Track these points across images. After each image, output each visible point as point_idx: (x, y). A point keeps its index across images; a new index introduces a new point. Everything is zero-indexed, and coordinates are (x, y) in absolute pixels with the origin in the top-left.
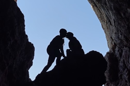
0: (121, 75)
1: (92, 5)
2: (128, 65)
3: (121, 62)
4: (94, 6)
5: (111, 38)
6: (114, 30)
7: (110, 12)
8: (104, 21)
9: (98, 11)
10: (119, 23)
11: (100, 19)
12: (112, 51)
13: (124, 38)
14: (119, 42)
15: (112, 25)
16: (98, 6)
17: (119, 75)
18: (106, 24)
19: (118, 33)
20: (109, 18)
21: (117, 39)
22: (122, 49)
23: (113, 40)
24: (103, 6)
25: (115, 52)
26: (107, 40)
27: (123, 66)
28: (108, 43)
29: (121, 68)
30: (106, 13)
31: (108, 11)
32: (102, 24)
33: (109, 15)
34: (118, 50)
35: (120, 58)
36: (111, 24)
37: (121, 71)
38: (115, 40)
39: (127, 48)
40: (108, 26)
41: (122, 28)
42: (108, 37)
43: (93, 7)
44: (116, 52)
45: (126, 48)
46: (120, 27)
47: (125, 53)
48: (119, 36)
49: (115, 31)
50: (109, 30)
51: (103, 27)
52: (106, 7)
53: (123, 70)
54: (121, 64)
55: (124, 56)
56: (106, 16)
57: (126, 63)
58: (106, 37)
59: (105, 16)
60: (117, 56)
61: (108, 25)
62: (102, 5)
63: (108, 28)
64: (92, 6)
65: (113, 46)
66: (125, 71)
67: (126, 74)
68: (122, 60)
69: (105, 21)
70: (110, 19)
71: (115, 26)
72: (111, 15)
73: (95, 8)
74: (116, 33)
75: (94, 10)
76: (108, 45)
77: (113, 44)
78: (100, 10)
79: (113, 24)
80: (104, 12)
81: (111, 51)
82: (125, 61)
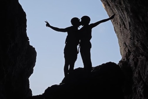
0: (135, 89)
1: (104, 3)
2: (143, 77)
3: (135, 73)
4: (107, 5)
5: (125, 43)
6: (128, 35)
7: (125, 13)
8: (117, 24)
9: (111, 11)
10: (136, 28)
11: (113, 21)
12: (126, 60)
13: (141, 46)
14: (134, 49)
15: (126, 29)
16: (111, 5)
17: (133, 88)
18: (119, 26)
19: (134, 39)
20: (123, 20)
21: (132, 45)
22: (138, 57)
23: (127, 46)
24: (117, 6)
25: (129, 61)
26: (120, 45)
27: (137, 78)
28: (121, 49)
29: (136, 80)
30: (120, 14)
31: (123, 12)
32: (114, 27)
33: (124, 16)
34: (132, 58)
35: (135, 68)
36: (125, 27)
37: (135, 84)
38: (130, 47)
39: (144, 57)
40: (122, 30)
41: (139, 33)
42: (121, 43)
43: (105, 5)
44: (131, 61)
45: (142, 57)
46: (137, 32)
47: (141, 63)
48: (134, 42)
49: (130, 36)
50: (123, 34)
51: (115, 30)
52: (120, 7)
53: (137, 82)
54: (136, 75)
55: (140, 67)
56: (120, 17)
57: (141, 75)
58: (119, 42)
59: (118, 18)
60: (131, 66)
61: (121, 28)
62: (116, 4)
63: (121, 32)
64: (103, 5)
65: (127, 54)
66: (140, 84)
67: (142, 87)
68: (137, 70)
69: (119, 24)
70: (124, 22)
71: (131, 31)
72: (126, 17)
73: (107, 7)
74: (131, 38)
75: (106, 10)
76: (121, 52)
77: (127, 51)
78: (113, 10)
79: (128, 28)
80: (117, 13)
81: (124, 59)
82: (141, 72)
